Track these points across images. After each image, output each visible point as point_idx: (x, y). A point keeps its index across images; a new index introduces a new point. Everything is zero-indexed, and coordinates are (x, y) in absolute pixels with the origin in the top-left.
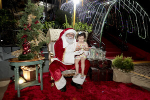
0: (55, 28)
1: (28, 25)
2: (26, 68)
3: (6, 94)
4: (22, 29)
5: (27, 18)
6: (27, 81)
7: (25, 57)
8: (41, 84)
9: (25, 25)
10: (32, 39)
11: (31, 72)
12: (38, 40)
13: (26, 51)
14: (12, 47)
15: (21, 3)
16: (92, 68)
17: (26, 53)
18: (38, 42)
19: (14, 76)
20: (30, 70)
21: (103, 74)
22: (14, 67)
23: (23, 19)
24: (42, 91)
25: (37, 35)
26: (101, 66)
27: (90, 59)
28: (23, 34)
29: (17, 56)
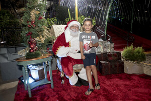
0: (57, 24)
1: (31, 21)
2: (34, 67)
3: (17, 95)
4: (25, 26)
5: (30, 14)
6: (36, 81)
7: (33, 55)
8: (52, 82)
9: (28, 21)
10: (37, 36)
11: (39, 71)
12: (43, 36)
13: (33, 49)
14: (16, 48)
15: (19, 3)
16: (102, 62)
17: (33, 51)
18: (43, 39)
19: (22, 77)
20: (38, 69)
21: (113, 66)
22: (23, 66)
23: (26, 15)
24: (53, 90)
25: (42, 31)
26: (110, 58)
27: (98, 52)
28: (27, 32)
29: (24, 55)
